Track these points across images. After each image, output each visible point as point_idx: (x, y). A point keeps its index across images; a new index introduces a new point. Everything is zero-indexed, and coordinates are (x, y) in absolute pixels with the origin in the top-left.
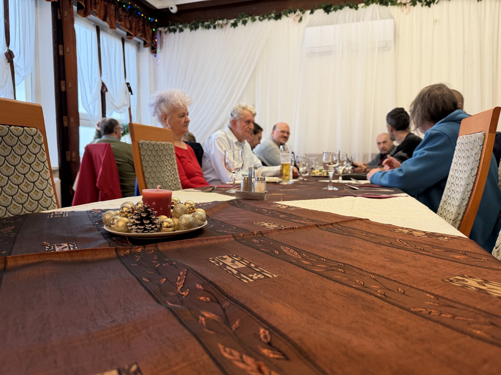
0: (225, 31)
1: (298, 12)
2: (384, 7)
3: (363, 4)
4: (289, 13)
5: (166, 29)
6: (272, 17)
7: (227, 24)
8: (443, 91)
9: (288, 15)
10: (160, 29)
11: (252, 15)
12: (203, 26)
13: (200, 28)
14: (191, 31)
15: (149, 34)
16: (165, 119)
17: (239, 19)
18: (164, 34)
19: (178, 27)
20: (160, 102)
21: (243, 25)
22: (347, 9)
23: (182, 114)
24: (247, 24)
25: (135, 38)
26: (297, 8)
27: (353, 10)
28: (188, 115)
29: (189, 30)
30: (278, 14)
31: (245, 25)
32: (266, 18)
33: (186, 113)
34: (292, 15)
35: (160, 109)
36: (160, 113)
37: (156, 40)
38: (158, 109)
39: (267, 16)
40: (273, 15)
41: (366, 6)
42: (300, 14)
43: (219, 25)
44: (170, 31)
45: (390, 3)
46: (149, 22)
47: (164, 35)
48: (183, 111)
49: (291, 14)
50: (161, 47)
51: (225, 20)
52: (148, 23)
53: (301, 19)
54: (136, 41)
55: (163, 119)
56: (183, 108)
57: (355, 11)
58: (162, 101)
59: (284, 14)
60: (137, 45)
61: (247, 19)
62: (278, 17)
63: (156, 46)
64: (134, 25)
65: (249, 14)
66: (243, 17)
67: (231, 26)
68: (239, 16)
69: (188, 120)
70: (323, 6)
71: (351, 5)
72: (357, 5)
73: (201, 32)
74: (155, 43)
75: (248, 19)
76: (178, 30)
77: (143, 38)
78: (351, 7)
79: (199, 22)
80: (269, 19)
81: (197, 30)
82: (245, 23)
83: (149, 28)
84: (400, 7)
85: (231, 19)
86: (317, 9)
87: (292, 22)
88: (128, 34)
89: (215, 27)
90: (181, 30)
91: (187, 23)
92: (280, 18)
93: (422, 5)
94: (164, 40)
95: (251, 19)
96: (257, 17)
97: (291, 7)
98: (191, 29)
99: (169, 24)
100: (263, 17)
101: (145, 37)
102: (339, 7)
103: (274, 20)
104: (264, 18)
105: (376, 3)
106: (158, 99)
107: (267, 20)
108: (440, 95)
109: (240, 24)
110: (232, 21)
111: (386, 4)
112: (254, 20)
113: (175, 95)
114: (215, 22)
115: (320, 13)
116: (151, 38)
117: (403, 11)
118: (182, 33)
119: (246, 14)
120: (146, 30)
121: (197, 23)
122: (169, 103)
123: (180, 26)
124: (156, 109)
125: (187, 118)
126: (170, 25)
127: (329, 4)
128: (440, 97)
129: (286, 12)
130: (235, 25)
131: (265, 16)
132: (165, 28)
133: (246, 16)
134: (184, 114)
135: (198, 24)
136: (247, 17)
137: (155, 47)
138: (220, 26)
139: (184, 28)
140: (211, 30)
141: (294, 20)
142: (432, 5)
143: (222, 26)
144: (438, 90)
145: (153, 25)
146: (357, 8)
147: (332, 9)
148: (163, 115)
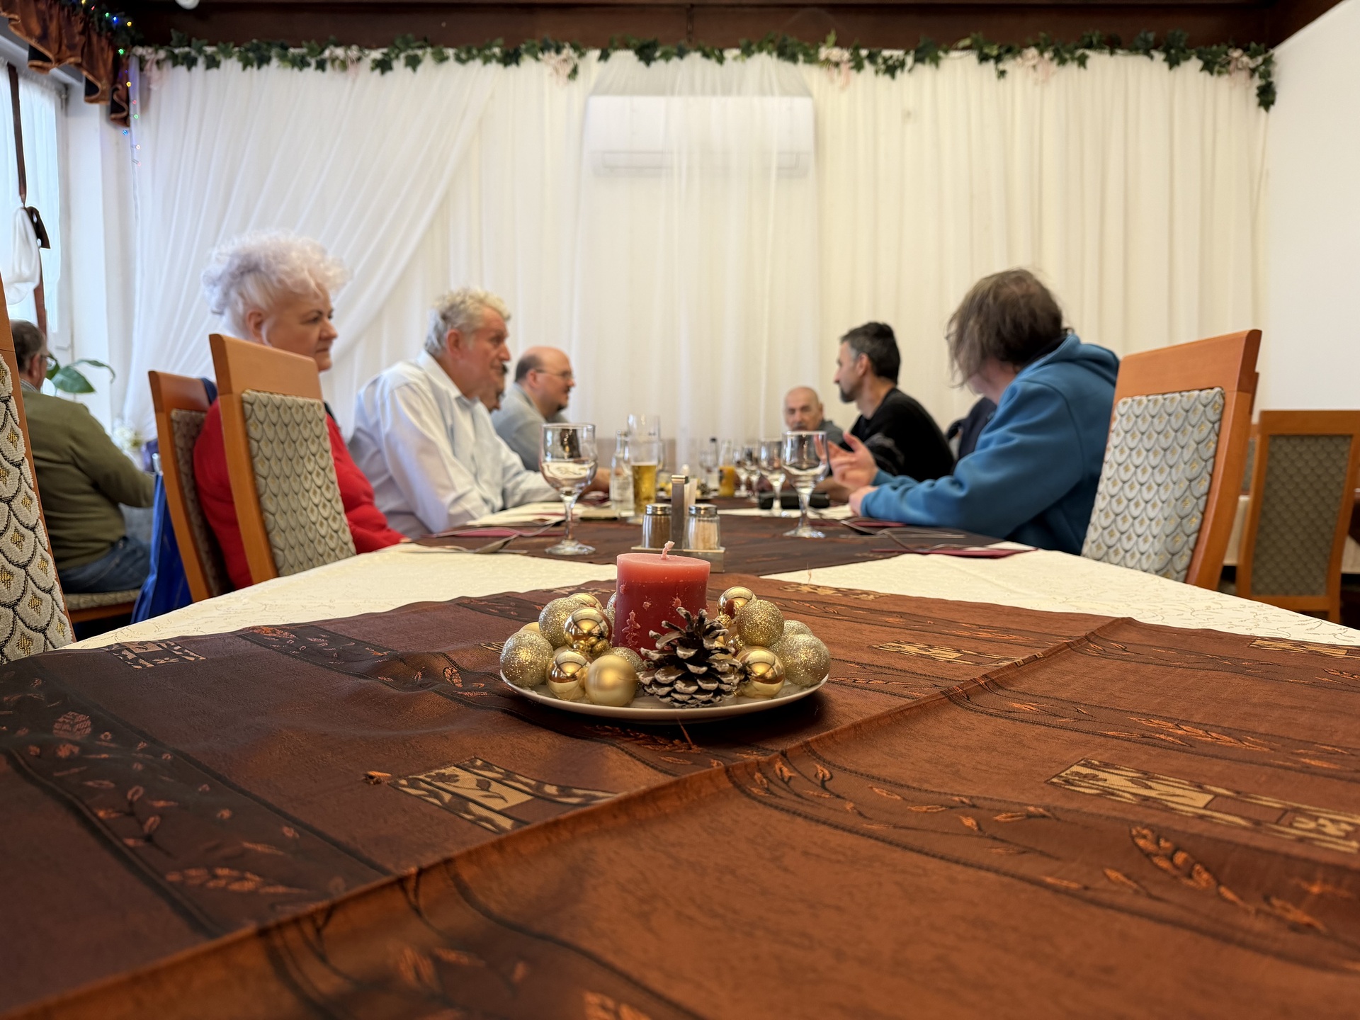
0: (354, 81)
1: (568, 52)
2: (786, 66)
3: (736, 52)
4: (543, 50)
5: (162, 54)
6: (494, 55)
7: (359, 59)
8: (1029, 286)
9: (540, 55)
10: (140, 51)
11: (437, 43)
12: (283, 58)
13: (275, 62)
14: (244, 68)
15: (105, 65)
16: (258, 325)
17: (396, 51)
18: (155, 67)
19: (200, 51)
20: (242, 274)
21: (409, 70)
22: (695, 57)
23: (315, 315)
24: (420, 68)
25: (55, 71)
26: (564, 40)
27: (711, 64)
28: (330, 317)
29: (240, 65)
30: (511, 51)
31: (414, 69)
32: (478, 55)
33: (326, 311)
34: (550, 58)
35: (242, 295)
36: (240, 308)
37: (129, 84)
38: (233, 294)
39: (480, 51)
40: (497, 50)
41: (745, 57)
42: (572, 58)
43: (333, 60)
44: (175, 60)
45: (801, 57)
46: (103, 24)
47: (153, 72)
48: (317, 304)
49: (547, 54)
50: (144, 106)
51: (355, 48)
52: (101, 28)
53: (574, 72)
54: (55, 80)
55: (251, 325)
56: (316, 296)
57: (717, 66)
58: (248, 269)
59: (528, 51)
60: (60, 94)
61: (420, 52)
62: (511, 58)
63: (128, 102)
64: (53, 28)
65: (425, 40)
66: (408, 45)
67: (373, 69)
68: (398, 42)
69: (332, 332)
70: (634, 42)
71: (708, 49)
72: (721, 52)
73: (275, 75)
74: (122, 92)
75: (424, 54)
76: (201, 61)
77: (85, 73)
78: (706, 55)
79: (270, 45)
80: (487, 60)
81: (265, 68)
82: (413, 62)
83: (104, 43)
84: (824, 70)
85: (370, 48)
86: (616, 48)
87: (551, 75)
88: (35, 54)
89: (321, 66)
90: (212, 63)
91: (231, 45)
92: (517, 63)
93: (877, 72)
94: (154, 87)
95: (433, 54)
96: (450, 52)
97: (547, 35)
98: (246, 63)
99: (171, 39)
100: (469, 52)
101: (91, 71)
102: (675, 51)
103: (501, 66)
104: (471, 57)
105: (770, 53)
106: (237, 262)
107: (478, 63)
108: (1023, 296)
109: (399, 65)
110: (377, 54)
111: (793, 59)
112: (442, 59)
113: (294, 254)
114: (322, 51)
115: (625, 60)
116: (111, 76)
117: (832, 81)
118: (214, 71)
119: (417, 40)
120: (96, 48)
121: (265, 46)
122: (274, 278)
123: (210, 50)
124: (226, 294)
125: (326, 328)
126: (173, 43)
127: (650, 39)
128: (1022, 302)
129: (534, 46)
130: (383, 66)
131: (475, 52)
132: (156, 51)
133: (418, 44)
134: (320, 313)
135: (269, 51)
136: (420, 47)
137: (124, 105)
138: (337, 63)
139: (220, 57)
140: (310, 73)
141: (557, 71)
142: (898, 73)
143: (344, 65)
144: (1017, 284)
145: (114, 36)
146: (721, 60)
147: (658, 54)
148: (251, 314)
